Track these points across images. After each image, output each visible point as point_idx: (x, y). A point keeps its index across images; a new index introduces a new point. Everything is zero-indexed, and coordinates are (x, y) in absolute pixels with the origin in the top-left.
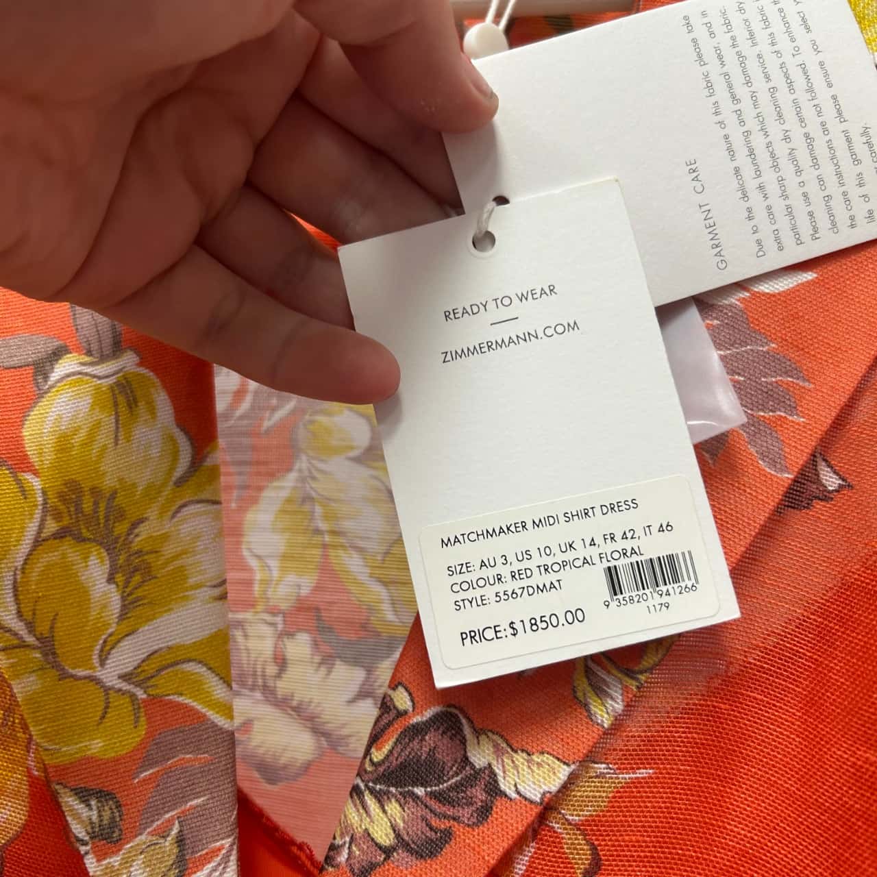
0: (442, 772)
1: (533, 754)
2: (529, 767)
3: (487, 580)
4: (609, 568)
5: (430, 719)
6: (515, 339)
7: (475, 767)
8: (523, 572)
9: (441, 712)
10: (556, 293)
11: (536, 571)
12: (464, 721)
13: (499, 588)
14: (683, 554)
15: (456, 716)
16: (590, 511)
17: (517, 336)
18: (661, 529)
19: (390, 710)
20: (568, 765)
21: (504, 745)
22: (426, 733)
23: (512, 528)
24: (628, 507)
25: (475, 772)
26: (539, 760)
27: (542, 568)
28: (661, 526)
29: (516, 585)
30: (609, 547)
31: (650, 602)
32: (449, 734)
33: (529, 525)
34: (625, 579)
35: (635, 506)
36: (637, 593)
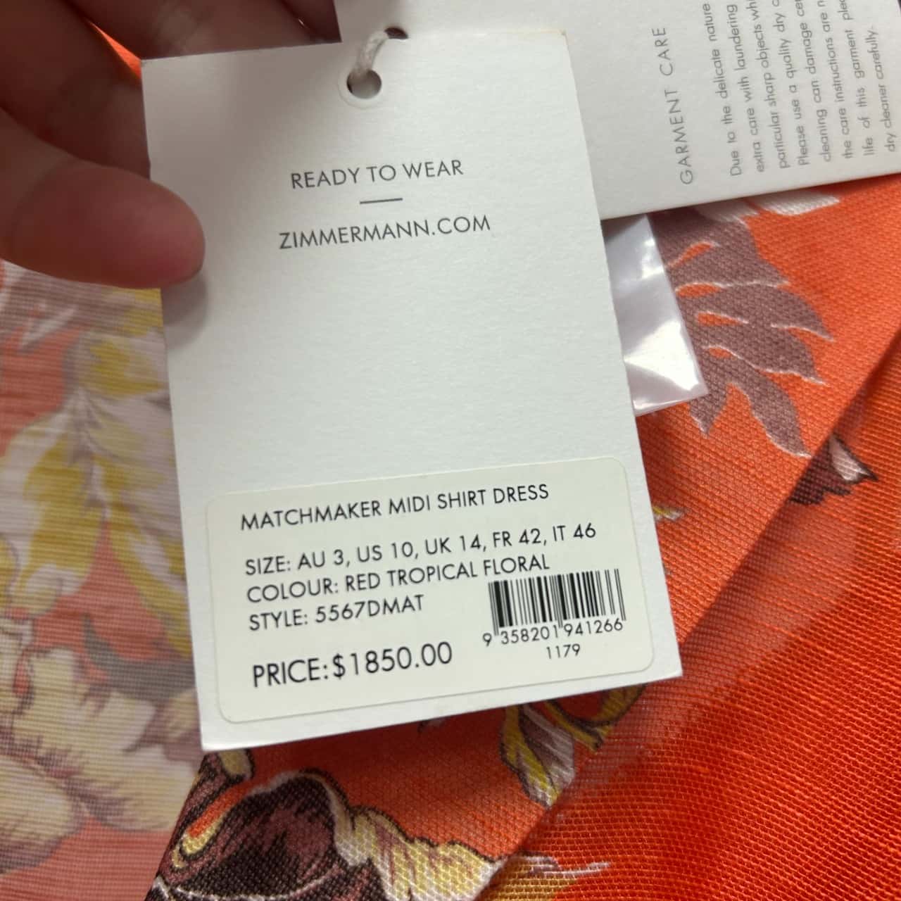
0: (295, 871)
1: (437, 845)
2: (431, 865)
3: (306, 587)
4: (497, 584)
5: (279, 789)
6: (394, 230)
7: (347, 865)
8: (365, 578)
9: (297, 779)
10: (461, 173)
11: (385, 578)
12: (331, 794)
13: (326, 600)
14: (607, 573)
15: (318, 787)
16: (478, 495)
17: (398, 226)
18: (578, 534)
19: (216, 775)
20: (492, 862)
21: (394, 832)
22: (272, 812)
23: (357, 510)
24: (533, 496)
25: (348, 872)
26: (447, 855)
27: (395, 576)
28: (579, 528)
29: (352, 598)
30: (499, 553)
31: (552, 642)
32: (308, 813)
33: (384, 508)
34: (519, 603)
35: (544, 495)
36: (534, 625)
